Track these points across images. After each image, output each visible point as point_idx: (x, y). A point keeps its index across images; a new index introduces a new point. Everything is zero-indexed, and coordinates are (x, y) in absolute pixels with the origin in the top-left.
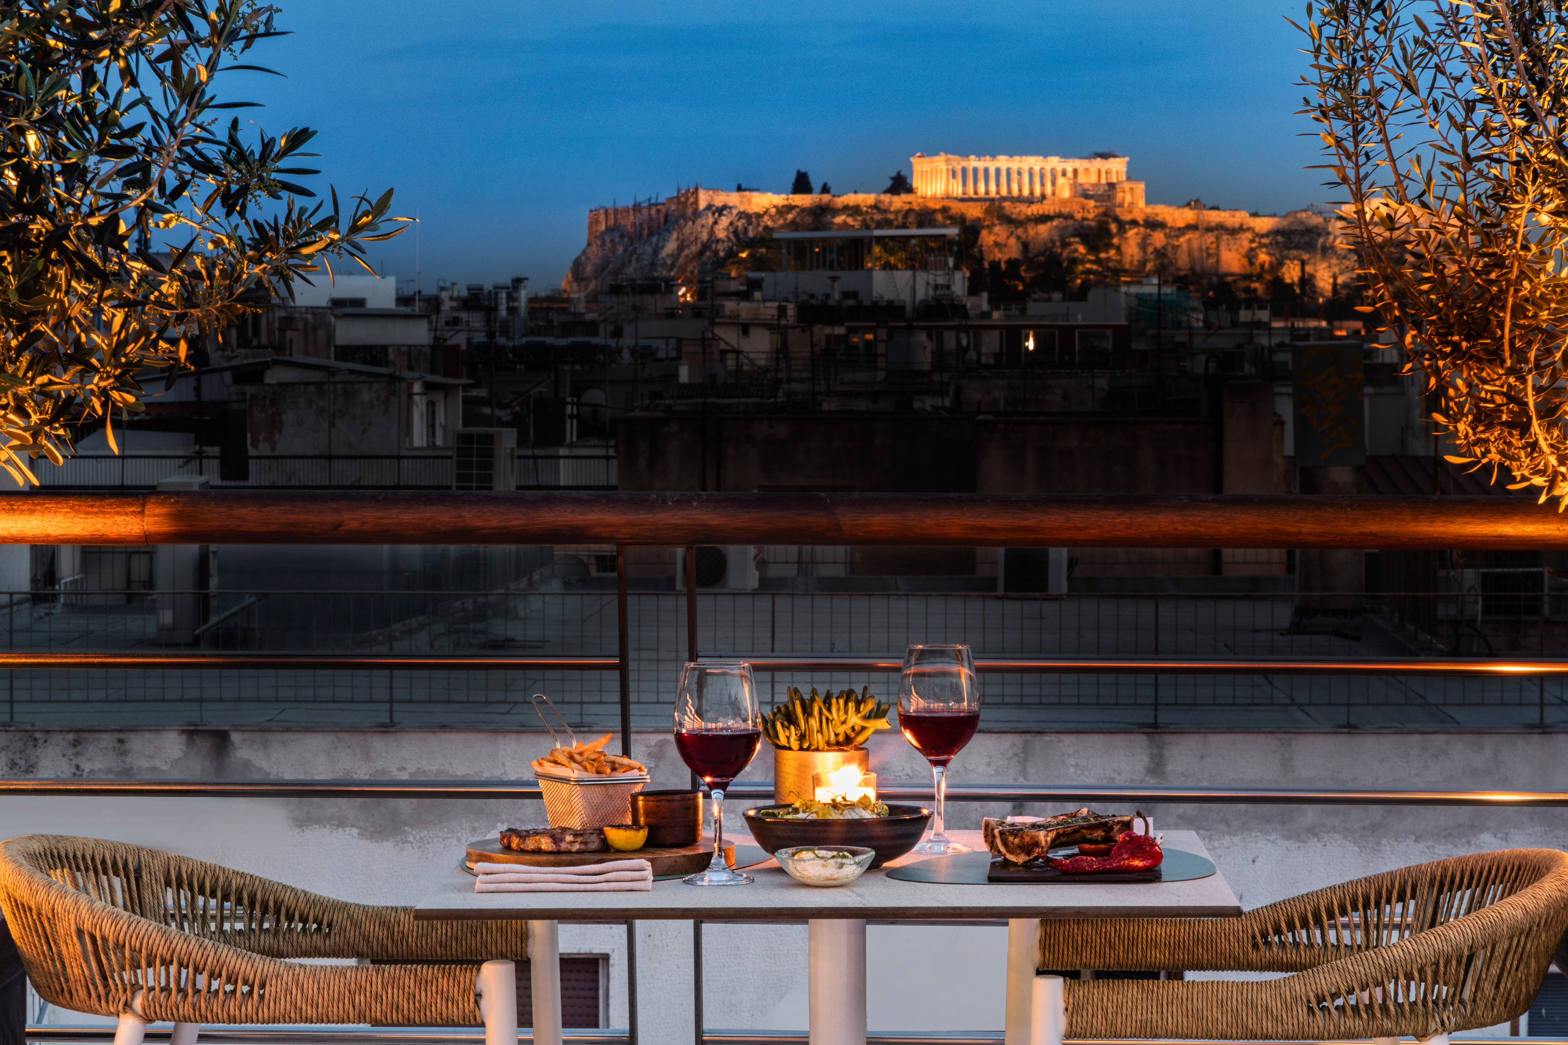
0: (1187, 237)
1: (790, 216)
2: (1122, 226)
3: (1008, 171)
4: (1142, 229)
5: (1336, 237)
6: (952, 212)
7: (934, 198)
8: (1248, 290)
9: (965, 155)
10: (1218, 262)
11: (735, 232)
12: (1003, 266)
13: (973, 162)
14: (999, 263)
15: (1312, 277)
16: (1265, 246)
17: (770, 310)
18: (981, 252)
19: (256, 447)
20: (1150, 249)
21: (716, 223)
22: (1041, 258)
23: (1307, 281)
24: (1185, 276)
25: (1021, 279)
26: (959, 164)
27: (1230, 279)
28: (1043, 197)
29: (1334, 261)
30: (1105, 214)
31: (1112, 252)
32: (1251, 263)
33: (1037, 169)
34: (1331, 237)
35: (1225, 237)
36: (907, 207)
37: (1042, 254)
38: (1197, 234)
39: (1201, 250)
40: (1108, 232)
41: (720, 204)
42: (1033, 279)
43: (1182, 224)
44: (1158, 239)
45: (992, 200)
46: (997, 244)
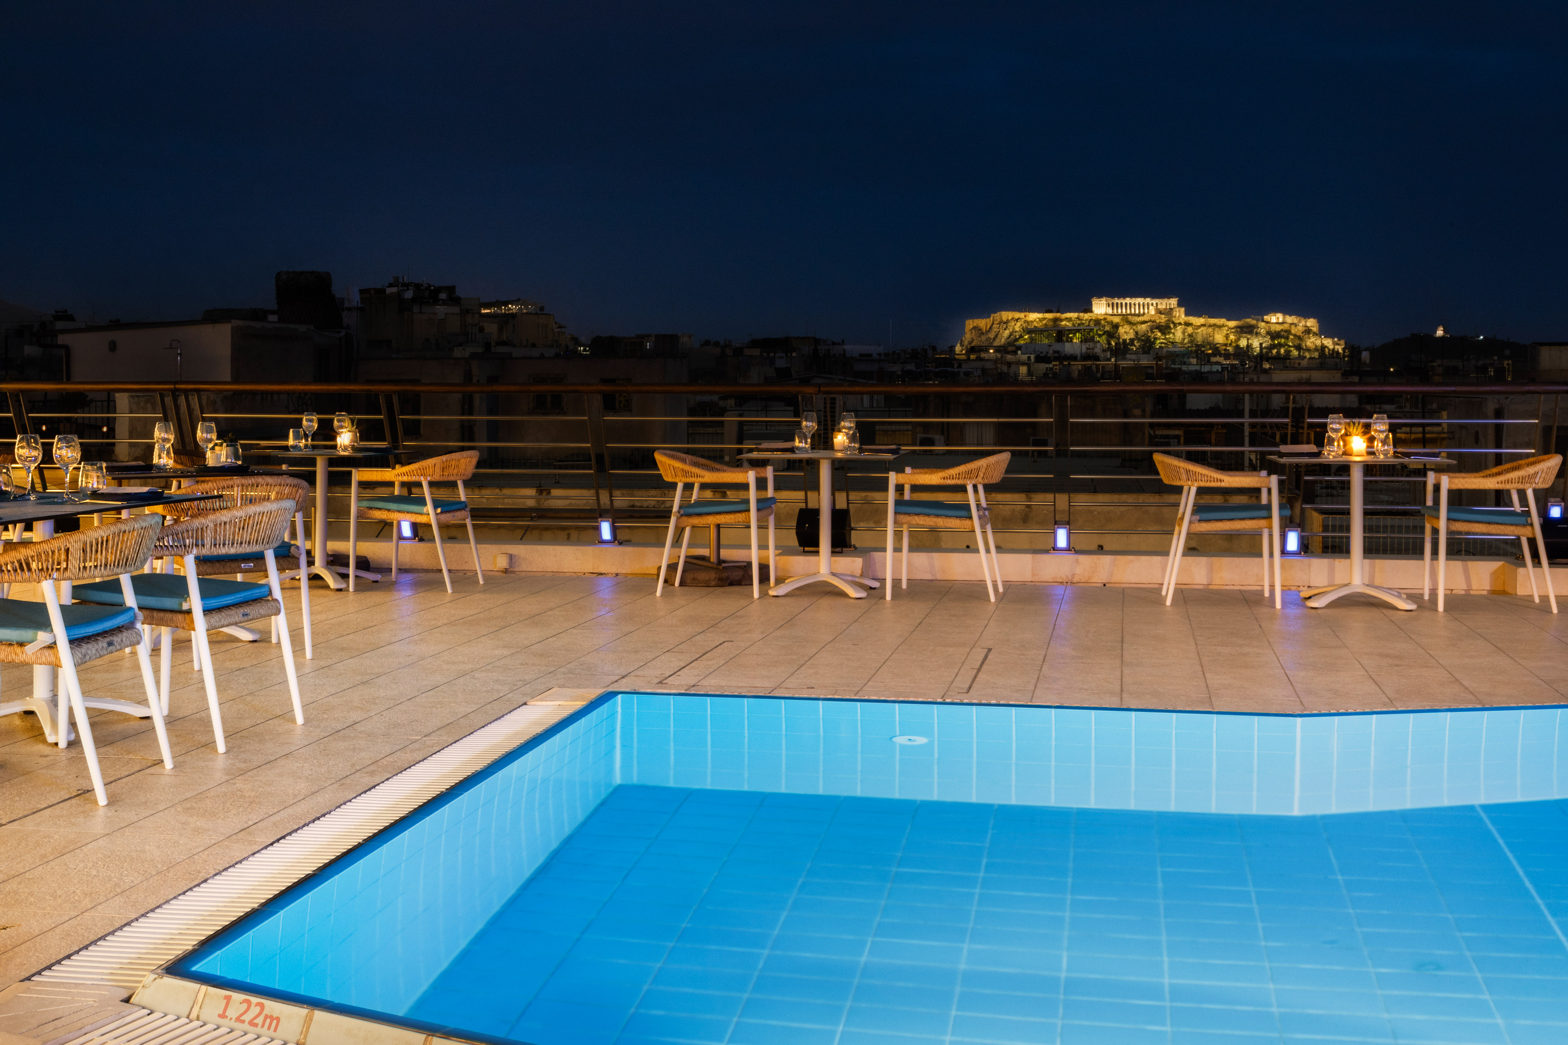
0: (1201, 329)
1: (1044, 322)
2: (1175, 325)
3: (1130, 303)
4: (1183, 326)
5: (1261, 329)
6: (1108, 320)
7: (1101, 315)
8: (1225, 350)
9: (1113, 297)
10: (1213, 339)
11: (1023, 328)
12: (1128, 341)
13: (1116, 301)
14: (1126, 339)
15: (1251, 344)
16: (1233, 332)
17: (1025, 357)
18: (1119, 335)
19: (806, 407)
20: (1186, 334)
21: (1015, 325)
22: (1143, 338)
23: (1249, 346)
24: (1200, 344)
25: (1135, 346)
26: (1111, 301)
27: (1218, 345)
28: (1144, 314)
29: (1260, 338)
30: (1168, 321)
31: (1171, 335)
32: (1227, 339)
33: (1141, 303)
34: (1259, 329)
35: (1217, 329)
36: (1090, 318)
37: (1143, 336)
38: (1205, 328)
39: (1207, 334)
40: (1169, 328)
41: (1017, 318)
42: (1140, 346)
43: (1199, 324)
44: (1190, 330)
45: (1124, 315)
46: (1125, 332)
